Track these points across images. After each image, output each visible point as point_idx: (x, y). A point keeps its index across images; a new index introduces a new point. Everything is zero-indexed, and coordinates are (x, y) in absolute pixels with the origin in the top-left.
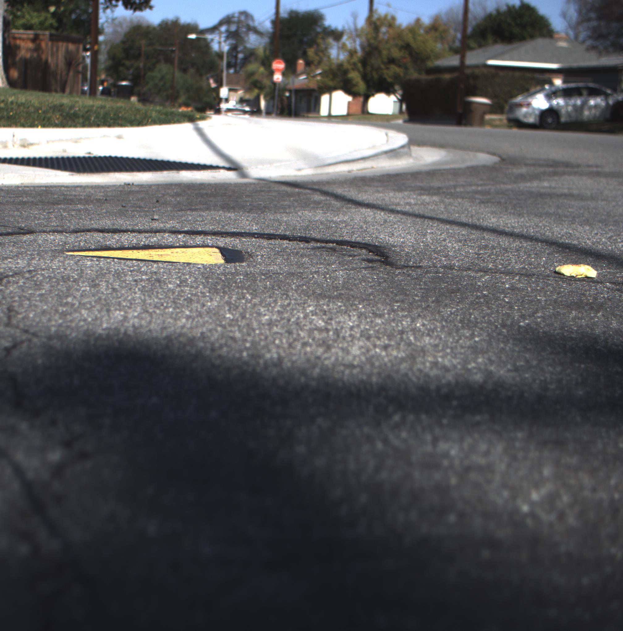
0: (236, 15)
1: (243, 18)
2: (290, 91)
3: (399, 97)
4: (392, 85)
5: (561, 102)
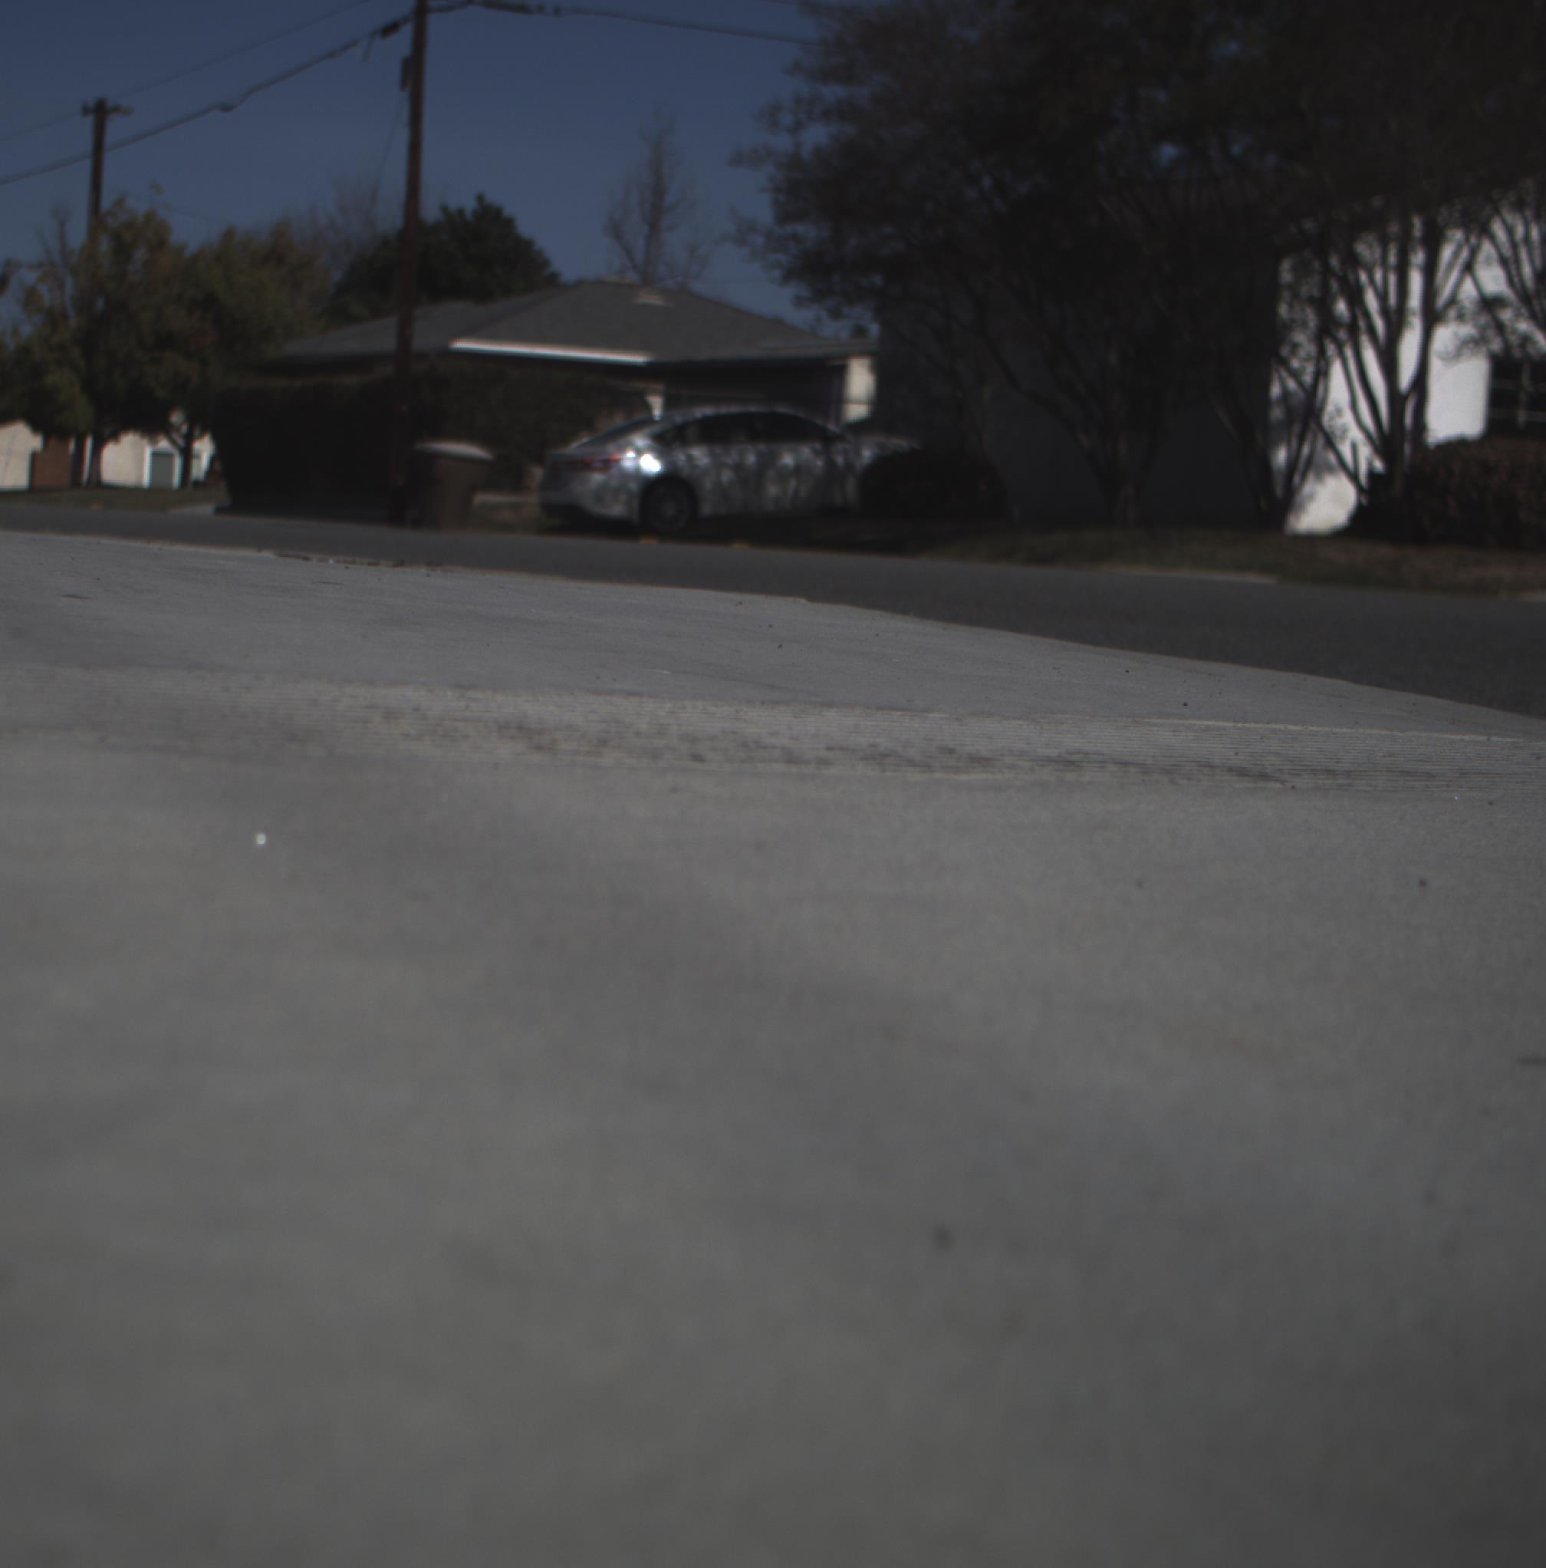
3: (181, 442)
4: (166, 409)
5: (700, 455)
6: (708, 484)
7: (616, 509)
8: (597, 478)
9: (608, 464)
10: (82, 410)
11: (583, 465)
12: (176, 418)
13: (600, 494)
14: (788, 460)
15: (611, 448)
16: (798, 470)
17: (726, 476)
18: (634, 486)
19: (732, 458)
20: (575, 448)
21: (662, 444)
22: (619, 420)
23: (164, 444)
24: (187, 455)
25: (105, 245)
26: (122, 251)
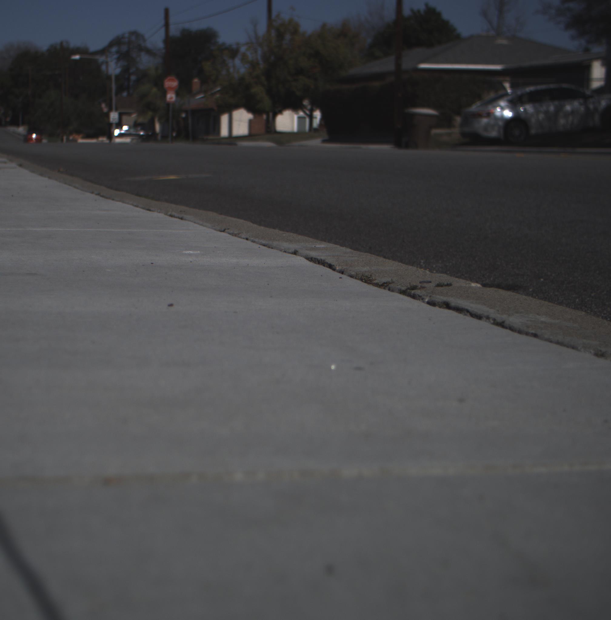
0: (127, 35)
1: (133, 38)
2: (186, 112)
3: (308, 112)
4: (301, 99)
5: (530, 108)
6: (533, 120)
7: (494, 134)
8: (485, 121)
9: (489, 115)
10: (267, 102)
11: (479, 115)
12: (306, 102)
13: (486, 128)
14: (568, 108)
15: (490, 108)
16: (573, 112)
17: (541, 116)
18: (501, 123)
19: (544, 108)
20: (474, 108)
21: (513, 104)
22: (492, 95)
23: (301, 114)
24: (311, 117)
25: (273, 33)
26: (280, 36)
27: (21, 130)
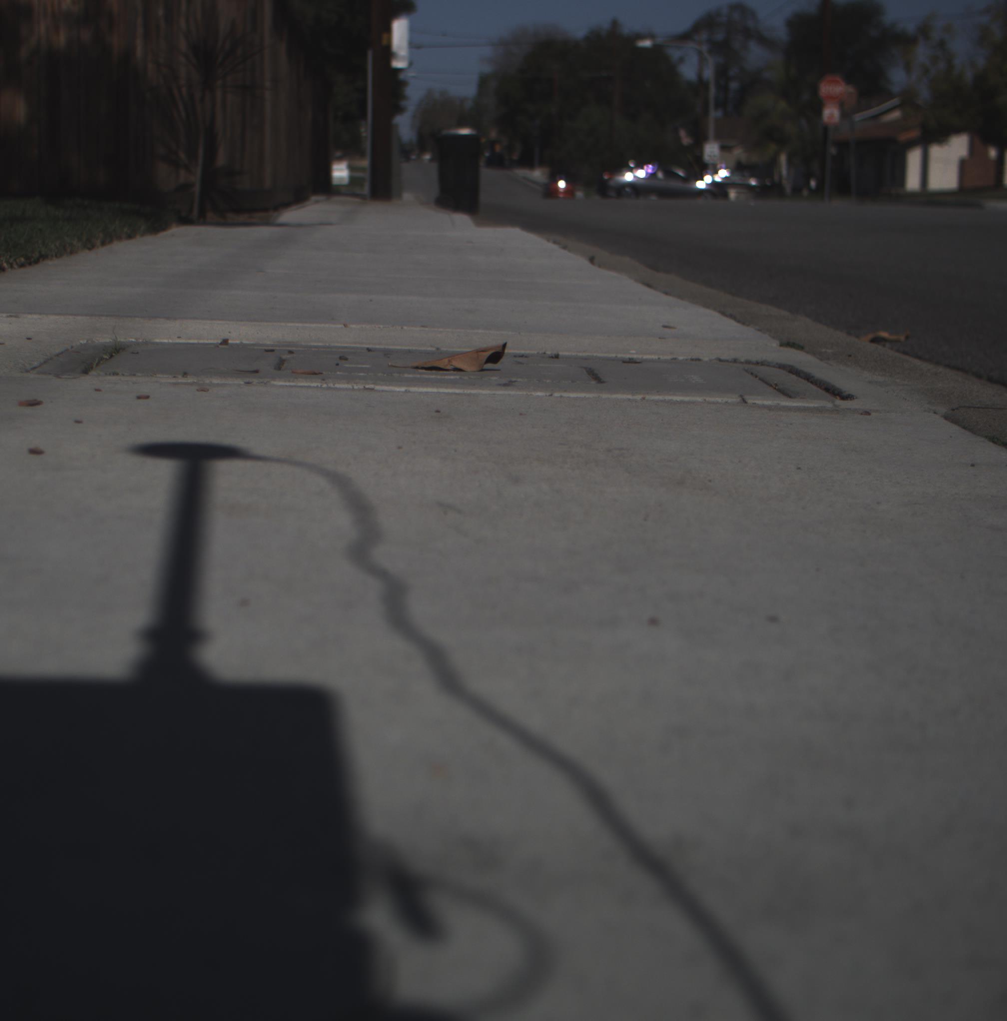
0: (724, 11)
1: (736, 16)
27: (538, 174)
